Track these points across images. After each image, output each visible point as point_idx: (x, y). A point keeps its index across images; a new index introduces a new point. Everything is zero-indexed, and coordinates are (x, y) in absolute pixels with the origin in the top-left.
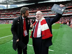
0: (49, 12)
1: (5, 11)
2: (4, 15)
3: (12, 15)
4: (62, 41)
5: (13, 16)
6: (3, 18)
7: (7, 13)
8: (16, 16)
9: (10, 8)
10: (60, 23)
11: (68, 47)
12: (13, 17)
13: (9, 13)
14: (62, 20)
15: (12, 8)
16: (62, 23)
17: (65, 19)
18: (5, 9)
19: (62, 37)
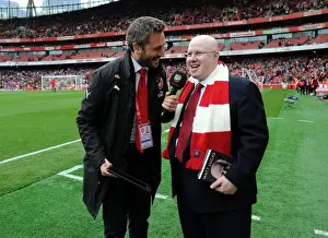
0: (232, 35)
1: (22, 28)
2: (18, 49)
3: (52, 48)
4: (297, 173)
5: (61, 52)
6: (13, 64)
7: (32, 37)
8: (74, 54)
9: (45, 13)
10: (285, 86)
11: (322, 198)
12: (59, 56)
13: (40, 40)
14: (293, 70)
15: (55, 11)
16: (292, 87)
17: (307, 69)
18: (20, 16)
19: (295, 152)
